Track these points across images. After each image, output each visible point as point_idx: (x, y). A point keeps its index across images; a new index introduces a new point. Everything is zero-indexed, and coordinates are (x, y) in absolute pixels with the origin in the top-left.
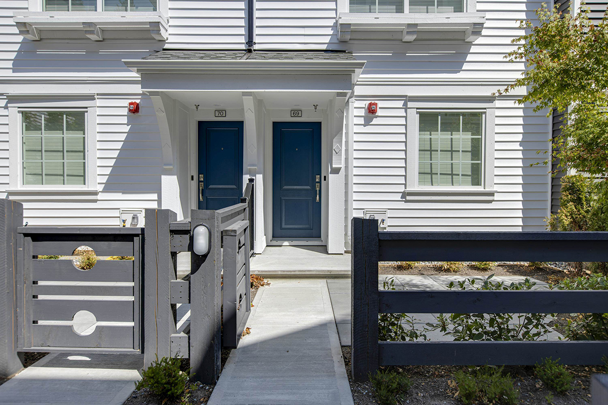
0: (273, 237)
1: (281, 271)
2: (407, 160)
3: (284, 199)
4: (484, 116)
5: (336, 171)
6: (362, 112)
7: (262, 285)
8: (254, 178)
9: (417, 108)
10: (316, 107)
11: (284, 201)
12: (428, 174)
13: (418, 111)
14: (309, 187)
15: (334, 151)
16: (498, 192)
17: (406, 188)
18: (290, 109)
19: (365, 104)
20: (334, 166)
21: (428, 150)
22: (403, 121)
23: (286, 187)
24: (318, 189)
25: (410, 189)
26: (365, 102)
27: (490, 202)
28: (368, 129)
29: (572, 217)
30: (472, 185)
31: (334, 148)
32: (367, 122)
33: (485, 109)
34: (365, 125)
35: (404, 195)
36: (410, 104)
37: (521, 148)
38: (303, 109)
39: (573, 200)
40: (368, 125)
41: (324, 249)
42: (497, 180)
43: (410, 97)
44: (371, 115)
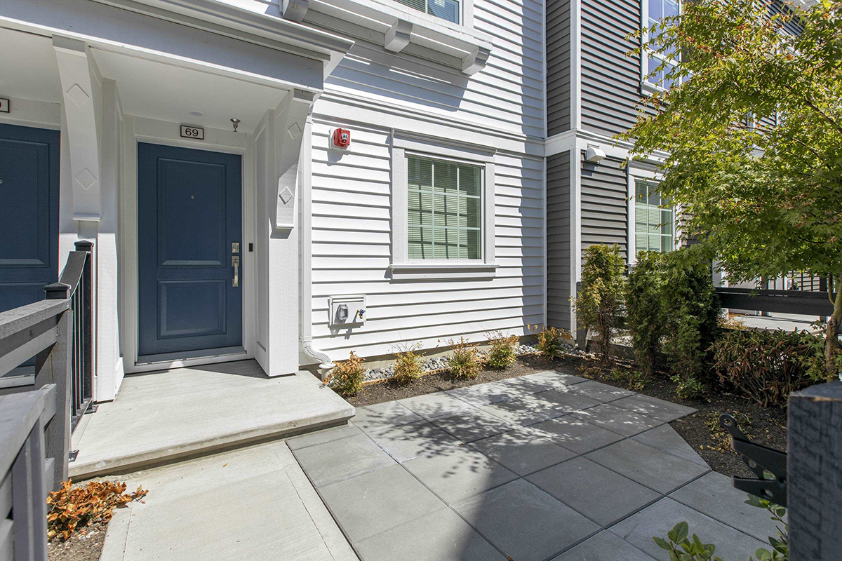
0: (140, 354)
1: (175, 447)
2: (393, 222)
3: (164, 284)
4: (482, 171)
5: (284, 233)
6: (325, 143)
7: (121, 505)
8: (93, 241)
9: (406, 149)
10: (236, 124)
11: (164, 288)
12: (419, 243)
13: (406, 152)
14: (218, 263)
15: (279, 197)
16: (500, 267)
17: (391, 263)
18: (179, 122)
19: (329, 129)
20: (279, 224)
21: (418, 211)
22: (385, 164)
23: (168, 263)
24: (236, 266)
25: (397, 264)
26: (329, 127)
27: (490, 279)
28: (334, 170)
29: (601, 295)
30: (469, 258)
31: (279, 193)
32: (334, 159)
33: (484, 162)
34: (329, 164)
35: (389, 272)
36: (396, 142)
37: (520, 215)
38: (206, 126)
39: (601, 275)
40: (334, 164)
41: (255, 368)
42: (499, 252)
43: (397, 131)
44: (338, 149)
